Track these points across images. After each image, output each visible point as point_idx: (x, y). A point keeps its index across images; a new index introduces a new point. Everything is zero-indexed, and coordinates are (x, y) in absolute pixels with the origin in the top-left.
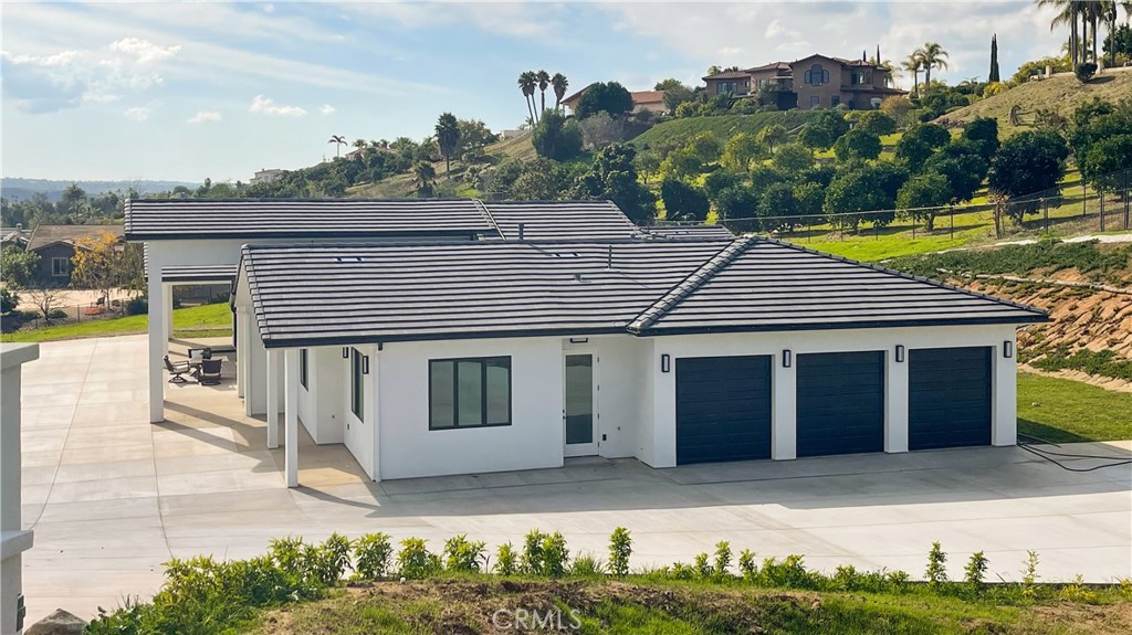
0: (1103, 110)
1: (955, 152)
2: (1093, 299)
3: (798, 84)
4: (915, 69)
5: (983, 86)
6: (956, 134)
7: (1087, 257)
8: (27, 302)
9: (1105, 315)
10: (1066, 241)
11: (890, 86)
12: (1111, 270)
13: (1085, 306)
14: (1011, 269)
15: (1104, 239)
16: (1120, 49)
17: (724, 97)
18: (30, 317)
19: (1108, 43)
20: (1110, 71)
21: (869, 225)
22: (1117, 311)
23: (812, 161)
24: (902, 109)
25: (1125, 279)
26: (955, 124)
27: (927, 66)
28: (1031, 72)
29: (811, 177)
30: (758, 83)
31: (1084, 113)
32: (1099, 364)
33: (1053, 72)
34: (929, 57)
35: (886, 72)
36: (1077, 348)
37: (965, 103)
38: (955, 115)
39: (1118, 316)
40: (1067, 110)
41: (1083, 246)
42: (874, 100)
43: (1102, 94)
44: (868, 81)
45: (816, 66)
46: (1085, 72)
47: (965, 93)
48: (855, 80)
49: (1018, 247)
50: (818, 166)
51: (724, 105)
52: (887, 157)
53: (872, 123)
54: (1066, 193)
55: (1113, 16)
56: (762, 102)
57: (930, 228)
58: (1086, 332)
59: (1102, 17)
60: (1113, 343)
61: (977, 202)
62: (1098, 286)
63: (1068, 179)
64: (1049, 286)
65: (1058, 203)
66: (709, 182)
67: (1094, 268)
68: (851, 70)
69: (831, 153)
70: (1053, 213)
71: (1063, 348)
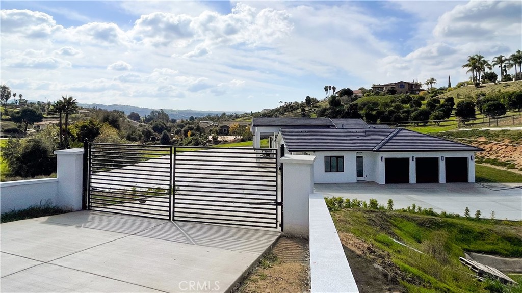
0: (484, 95)
1: (443, 106)
2: (490, 145)
3: (397, 88)
4: (428, 84)
5: (447, 88)
6: (442, 101)
7: (487, 134)
8: (220, 138)
9: (494, 149)
10: (480, 129)
11: (421, 88)
12: (494, 137)
13: (488, 146)
14: (465, 137)
15: (491, 129)
16: (486, 78)
17: (377, 92)
18: (220, 142)
19: (483, 77)
20: (484, 84)
21: (422, 124)
22: (498, 148)
23: (403, 108)
24: (425, 94)
25: (499, 140)
26: (441, 98)
27: (431, 83)
28: (461, 85)
29: (404, 112)
30: (386, 88)
31: (478, 96)
32: (494, 162)
33: (468, 85)
34: (432, 81)
35: (420, 85)
36: (486, 158)
37: (442, 93)
38: (440, 96)
39: (498, 150)
40: (473, 94)
41: (485, 131)
42: (417, 92)
43: (483, 90)
44: (415, 87)
45: (401, 84)
46: (477, 85)
47: (442, 90)
48: (412, 87)
49: (466, 131)
50: (405, 109)
51: (377, 94)
52: (423, 107)
53: (419, 98)
54: (477, 117)
55: (484, 70)
56: (387, 93)
57: (439, 125)
58: (489, 154)
59: (481, 70)
60: (497, 157)
61: (451, 119)
62: (491, 141)
63: (476, 113)
64: (476, 141)
65: (475, 119)
66: (376, 113)
67: (489, 137)
68: (411, 85)
69: (408, 106)
70: (475, 122)
71: (482, 158)
